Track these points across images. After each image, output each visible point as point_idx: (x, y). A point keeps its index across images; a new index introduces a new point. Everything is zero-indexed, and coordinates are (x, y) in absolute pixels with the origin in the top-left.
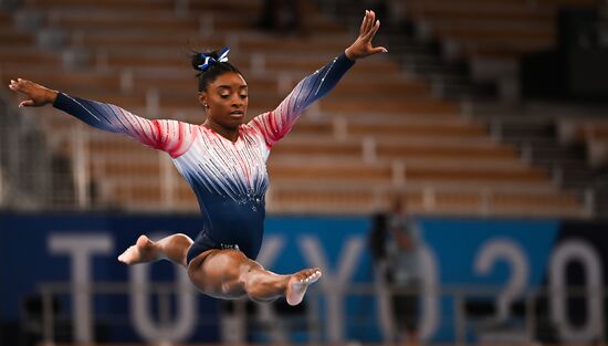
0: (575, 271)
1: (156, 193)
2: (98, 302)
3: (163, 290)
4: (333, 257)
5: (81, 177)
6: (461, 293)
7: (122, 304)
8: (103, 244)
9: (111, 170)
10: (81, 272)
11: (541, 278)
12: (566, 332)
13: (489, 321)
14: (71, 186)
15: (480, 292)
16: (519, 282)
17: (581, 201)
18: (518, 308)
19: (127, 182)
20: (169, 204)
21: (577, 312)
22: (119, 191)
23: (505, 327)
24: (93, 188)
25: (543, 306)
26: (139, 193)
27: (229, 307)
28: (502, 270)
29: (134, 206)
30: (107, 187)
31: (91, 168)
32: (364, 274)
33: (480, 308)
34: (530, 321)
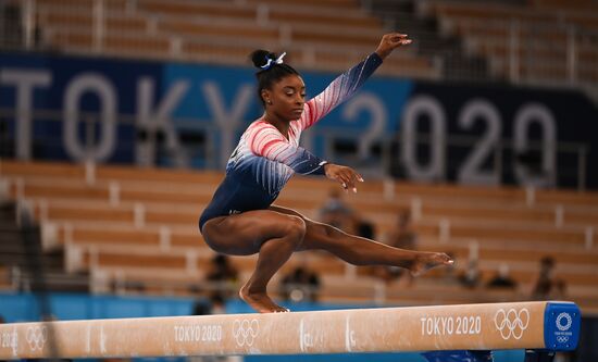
0: (424, 122)
1: (88, 40)
2: (38, 127)
3: (91, 120)
4: (229, 99)
5: (28, 24)
6: (330, 136)
7: (56, 128)
8: (43, 79)
9: (52, 19)
10: (24, 101)
11: (396, 126)
12: (414, 171)
13: (353, 158)
14: (20, 31)
15: (346, 134)
16: (378, 129)
17: (430, 65)
18: (376, 150)
19: (65, 30)
20: (98, 49)
21: (423, 154)
22: (58, 36)
23: (364, 164)
24: (37, 33)
25: (396, 149)
26: (74, 39)
27: (143, 135)
29: (71, 50)
30: (49, 33)
31: (37, 17)
33: (346, 148)
34: (385, 161)
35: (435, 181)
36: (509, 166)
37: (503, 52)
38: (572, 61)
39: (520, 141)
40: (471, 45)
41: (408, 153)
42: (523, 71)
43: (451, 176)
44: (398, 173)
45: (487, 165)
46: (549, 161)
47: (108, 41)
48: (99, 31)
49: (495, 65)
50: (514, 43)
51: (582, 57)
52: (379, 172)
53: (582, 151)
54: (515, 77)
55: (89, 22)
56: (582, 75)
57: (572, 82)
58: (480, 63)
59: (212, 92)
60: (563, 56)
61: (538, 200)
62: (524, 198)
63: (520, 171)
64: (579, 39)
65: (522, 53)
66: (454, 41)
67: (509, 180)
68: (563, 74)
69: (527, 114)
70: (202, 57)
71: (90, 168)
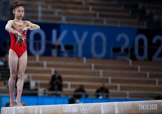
0: (141, 42)
1: (37, 17)
3: (37, 42)
6: (112, 46)
12: (138, 57)
13: (119, 53)
17: (143, 24)
18: (126, 50)
19: (30, 14)
20: (40, 20)
23: (123, 55)
25: (132, 50)
27: (54, 47)
28: (123, 40)
33: (117, 50)
34: (129, 54)
35: (145, 60)
43: (150, 58)
44: (133, 58)
47: (43, 18)
48: (40, 15)
52: (128, 58)
55: (37, 12)
59: (75, 33)
66: (151, 16)
70: (72, 23)
71: (37, 57)
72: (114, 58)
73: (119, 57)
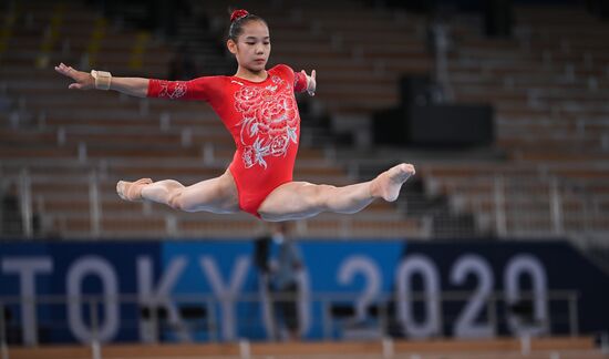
0: (417, 281)
1: (87, 225)
2: (41, 310)
3: (93, 301)
4: (226, 272)
5: (27, 213)
6: (327, 300)
7: (61, 311)
8: (45, 265)
9: (49, 207)
10: (28, 288)
11: (390, 286)
12: (411, 329)
13: (351, 321)
14: (20, 220)
15: (343, 298)
16: (373, 290)
17: (419, 225)
18: (373, 310)
19: (63, 216)
20: (96, 233)
21: (419, 312)
22: (57, 223)
23: (362, 325)
24: (36, 221)
25: (392, 308)
26: (71, 225)
27: (146, 313)
28: (360, 280)
29: (68, 235)
30: (47, 221)
31: (34, 206)
32: (251, 285)
33: (343, 311)
34: (382, 320)
35: (432, 337)
36: (504, 317)
37: (489, 208)
38: (556, 212)
39: (512, 292)
40: (458, 203)
41: (404, 312)
42: (509, 224)
43: (448, 331)
44: (396, 332)
45: (481, 318)
46: (541, 310)
47: (105, 224)
48: (96, 215)
49: (483, 221)
50: (499, 198)
51: (566, 207)
52: (377, 332)
53: (572, 298)
54: (502, 231)
55: (86, 207)
56: (567, 224)
57: (557, 232)
58: (467, 219)
59: (209, 266)
60: (547, 207)
61: (533, 348)
62: (518, 348)
63: (514, 321)
64: (562, 189)
65: (507, 207)
66: (441, 200)
67: (504, 331)
68: (548, 224)
69: (517, 266)
70: (198, 233)
71: (96, 348)
72: (336, 336)
73: (350, 334)
